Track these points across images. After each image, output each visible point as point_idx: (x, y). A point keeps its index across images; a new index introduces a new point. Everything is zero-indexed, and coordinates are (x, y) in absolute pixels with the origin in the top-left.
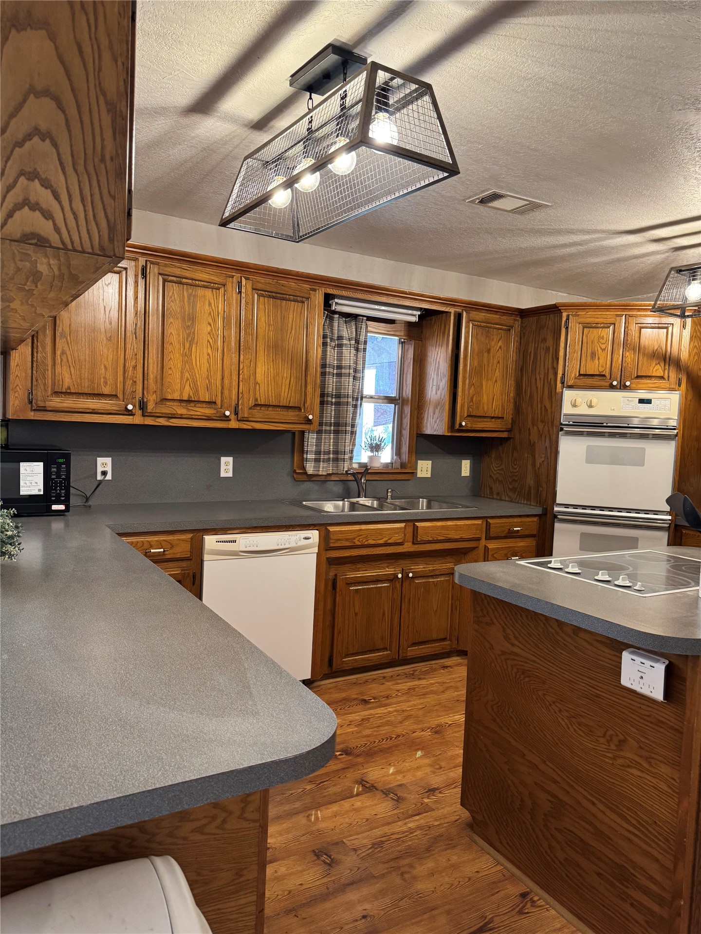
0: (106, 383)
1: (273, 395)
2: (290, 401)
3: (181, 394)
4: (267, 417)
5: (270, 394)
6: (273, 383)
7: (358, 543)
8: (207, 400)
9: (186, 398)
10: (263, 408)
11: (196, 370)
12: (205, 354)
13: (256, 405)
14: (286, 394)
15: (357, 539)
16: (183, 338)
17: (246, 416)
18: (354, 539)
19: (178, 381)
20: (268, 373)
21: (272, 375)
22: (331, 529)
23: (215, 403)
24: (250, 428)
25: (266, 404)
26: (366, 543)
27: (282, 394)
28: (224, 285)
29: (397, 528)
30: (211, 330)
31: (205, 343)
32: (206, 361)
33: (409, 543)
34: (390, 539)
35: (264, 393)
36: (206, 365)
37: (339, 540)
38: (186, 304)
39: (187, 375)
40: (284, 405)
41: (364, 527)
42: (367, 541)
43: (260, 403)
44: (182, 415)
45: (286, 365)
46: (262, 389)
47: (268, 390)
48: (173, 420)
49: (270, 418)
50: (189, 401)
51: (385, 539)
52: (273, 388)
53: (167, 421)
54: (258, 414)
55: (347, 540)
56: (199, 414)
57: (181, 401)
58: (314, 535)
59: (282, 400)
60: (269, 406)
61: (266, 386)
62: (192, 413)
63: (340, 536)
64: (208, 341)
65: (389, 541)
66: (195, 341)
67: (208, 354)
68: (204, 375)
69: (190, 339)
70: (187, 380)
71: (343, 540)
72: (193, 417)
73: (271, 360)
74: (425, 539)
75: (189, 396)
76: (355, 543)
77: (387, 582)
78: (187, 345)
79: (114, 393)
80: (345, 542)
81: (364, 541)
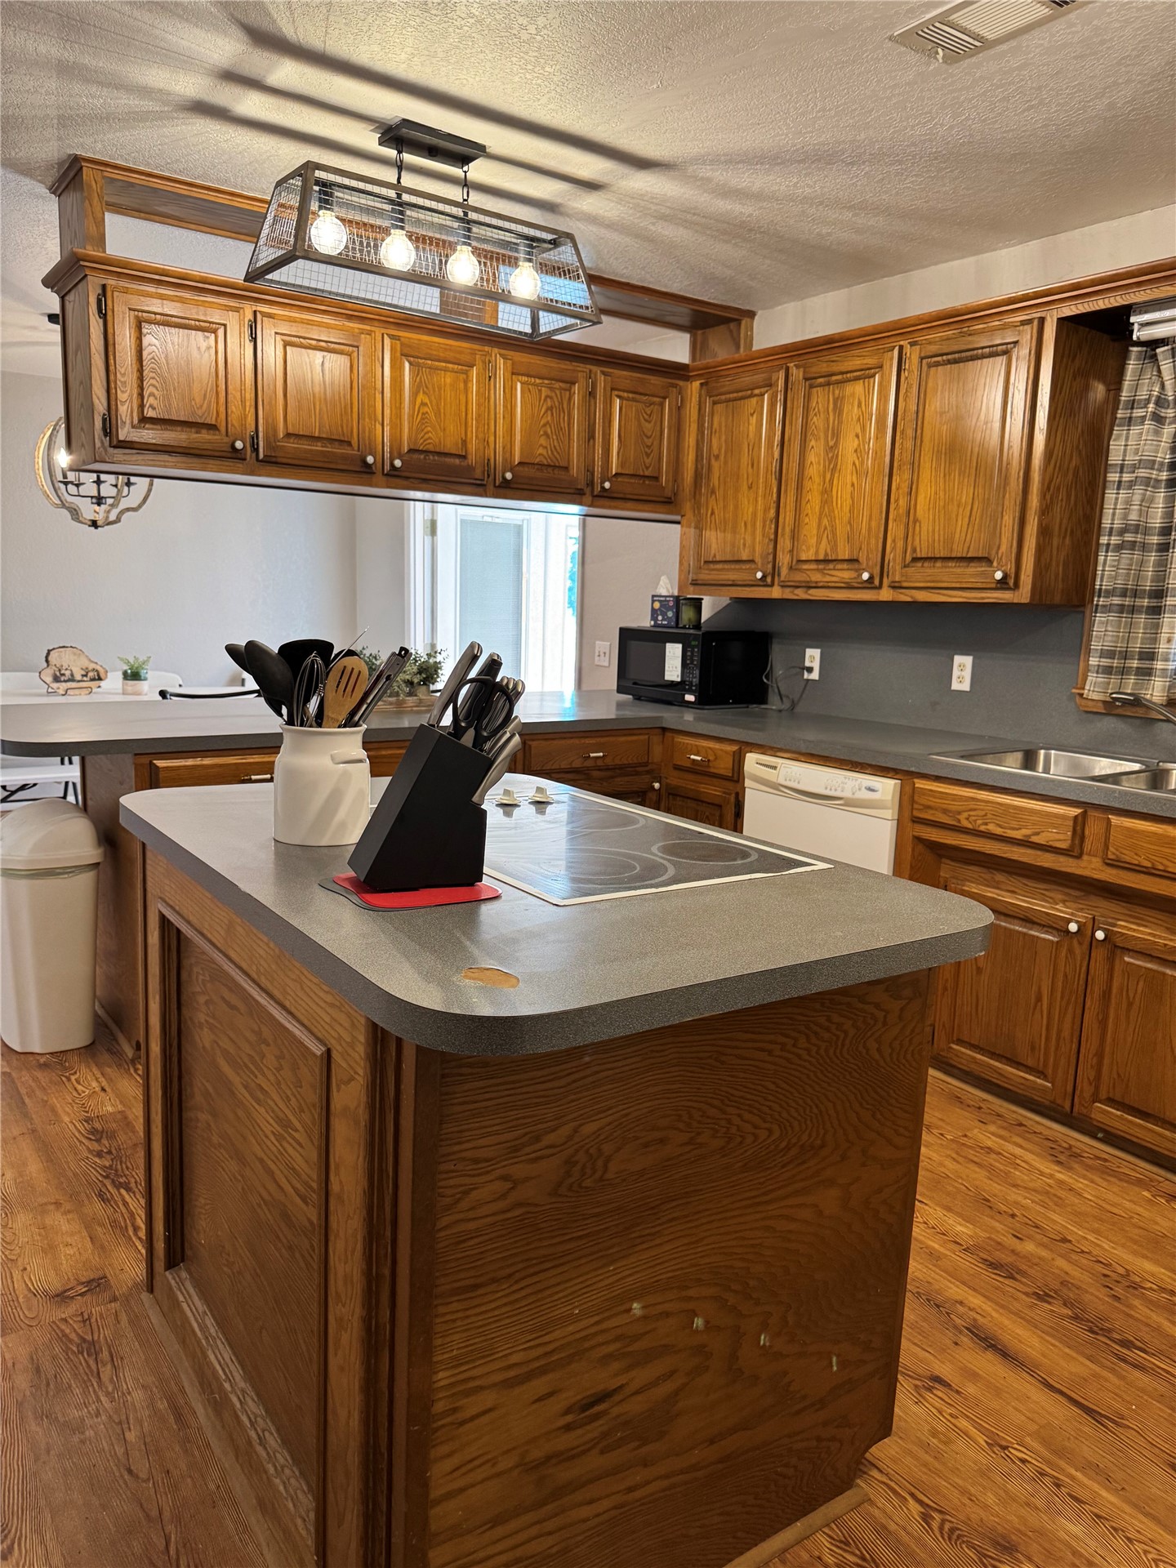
0: (744, 545)
1: (942, 539)
2: (969, 548)
3: (817, 552)
4: (929, 578)
5: (937, 538)
6: (942, 516)
7: (965, 823)
8: (847, 558)
9: (821, 557)
10: (926, 564)
11: (836, 512)
12: (849, 486)
13: (915, 560)
14: (963, 535)
15: (965, 815)
16: (825, 466)
17: (897, 579)
18: (959, 813)
19: (815, 532)
20: (935, 499)
21: (942, 504)
22: (920, 784)
23: (857, 561)
24: (909, 599)
25: (930, 555)
26: (983, 828)
27: (957, 536)
28: (881, 367)
29: (1056, 816)
30: (859, 445)
31: (850, 466)
32: (849, 496)
33: (1094, 859)
34: (1037, 834)
35: (926, 538)
36: (849, 501)
37: (929, 807)
38: (831, 414)
39: (825, 522)
40: (959, 555)
41: (983, 795)
42: (986, 824)
43: (919, 556)
44: (816, 582)
45: (966, 480)
46: (924, 528)
47: (934, 531)
48: (812, 591)
49: (933, 582)
50: (826, 561)
51: (1025, 832)
52: (942, 526)
53: (806, 592)
54: (920, 574)
55: (945, 811)
56: (834, 579)
57: (817, 561)
58: (886, 788)
59: (955, 547)
60: (935, 559)
61: (931, 524)
62: (828, 578)
63: (932, 801)
64: (854, 464)
65: (1035, 839)
66: (838, 467)
67: (853, 485)
68: (846, 519)
69: (832, 466)
70: (826, 528)
71: (936, 810)
72: (830, 584)
73: (942, 475)
74: (1128, 859)
75: (826, 554)
76: (959, 821)
77: (1055, 932)
78: (828, 476)
79: (751, 558)
80: (941, 815)
81: (979, 822)
